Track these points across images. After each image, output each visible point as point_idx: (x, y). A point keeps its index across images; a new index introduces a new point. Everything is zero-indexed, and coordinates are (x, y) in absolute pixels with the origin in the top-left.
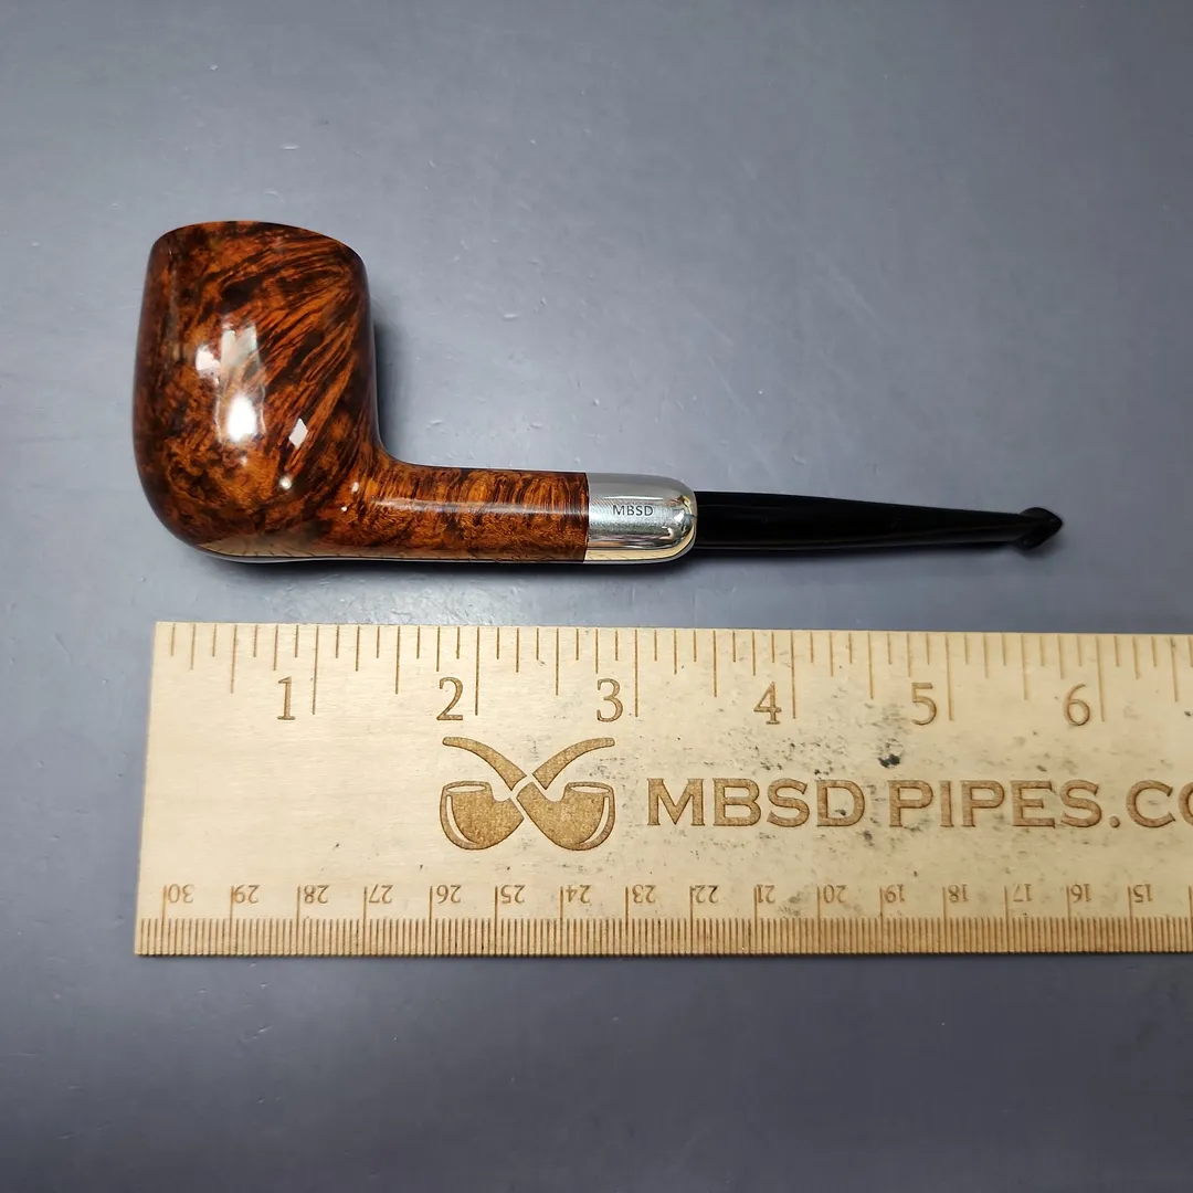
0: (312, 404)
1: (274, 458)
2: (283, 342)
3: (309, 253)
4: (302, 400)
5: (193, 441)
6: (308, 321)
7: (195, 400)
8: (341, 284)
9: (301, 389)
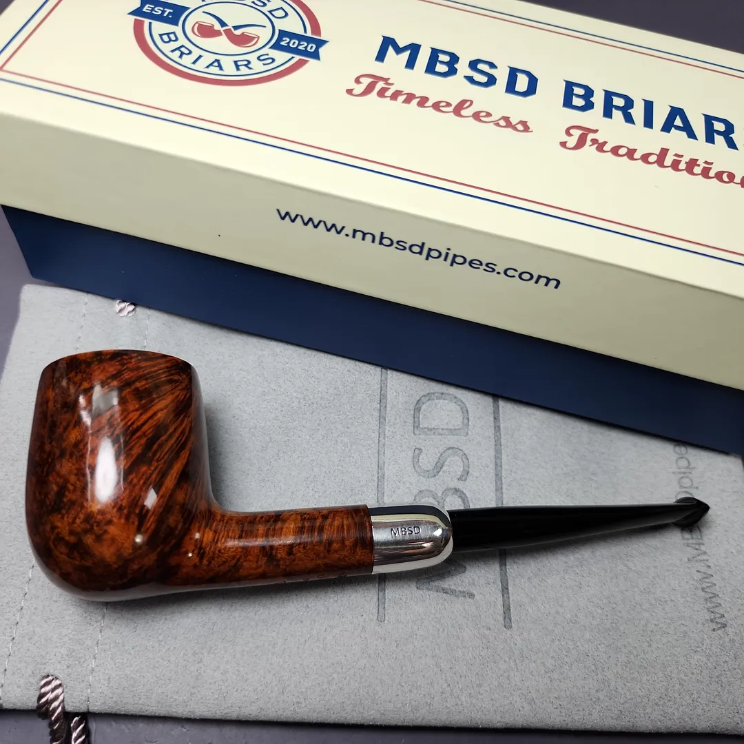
0: (161, 478)
1: (133, 523)
2: (138, 434)
3: (156, 368)
4: (154, 476)
5: (70, 516)
6: (156, 418)
7: (72, 485)
8: (180, 388)
9: (153, 468)
